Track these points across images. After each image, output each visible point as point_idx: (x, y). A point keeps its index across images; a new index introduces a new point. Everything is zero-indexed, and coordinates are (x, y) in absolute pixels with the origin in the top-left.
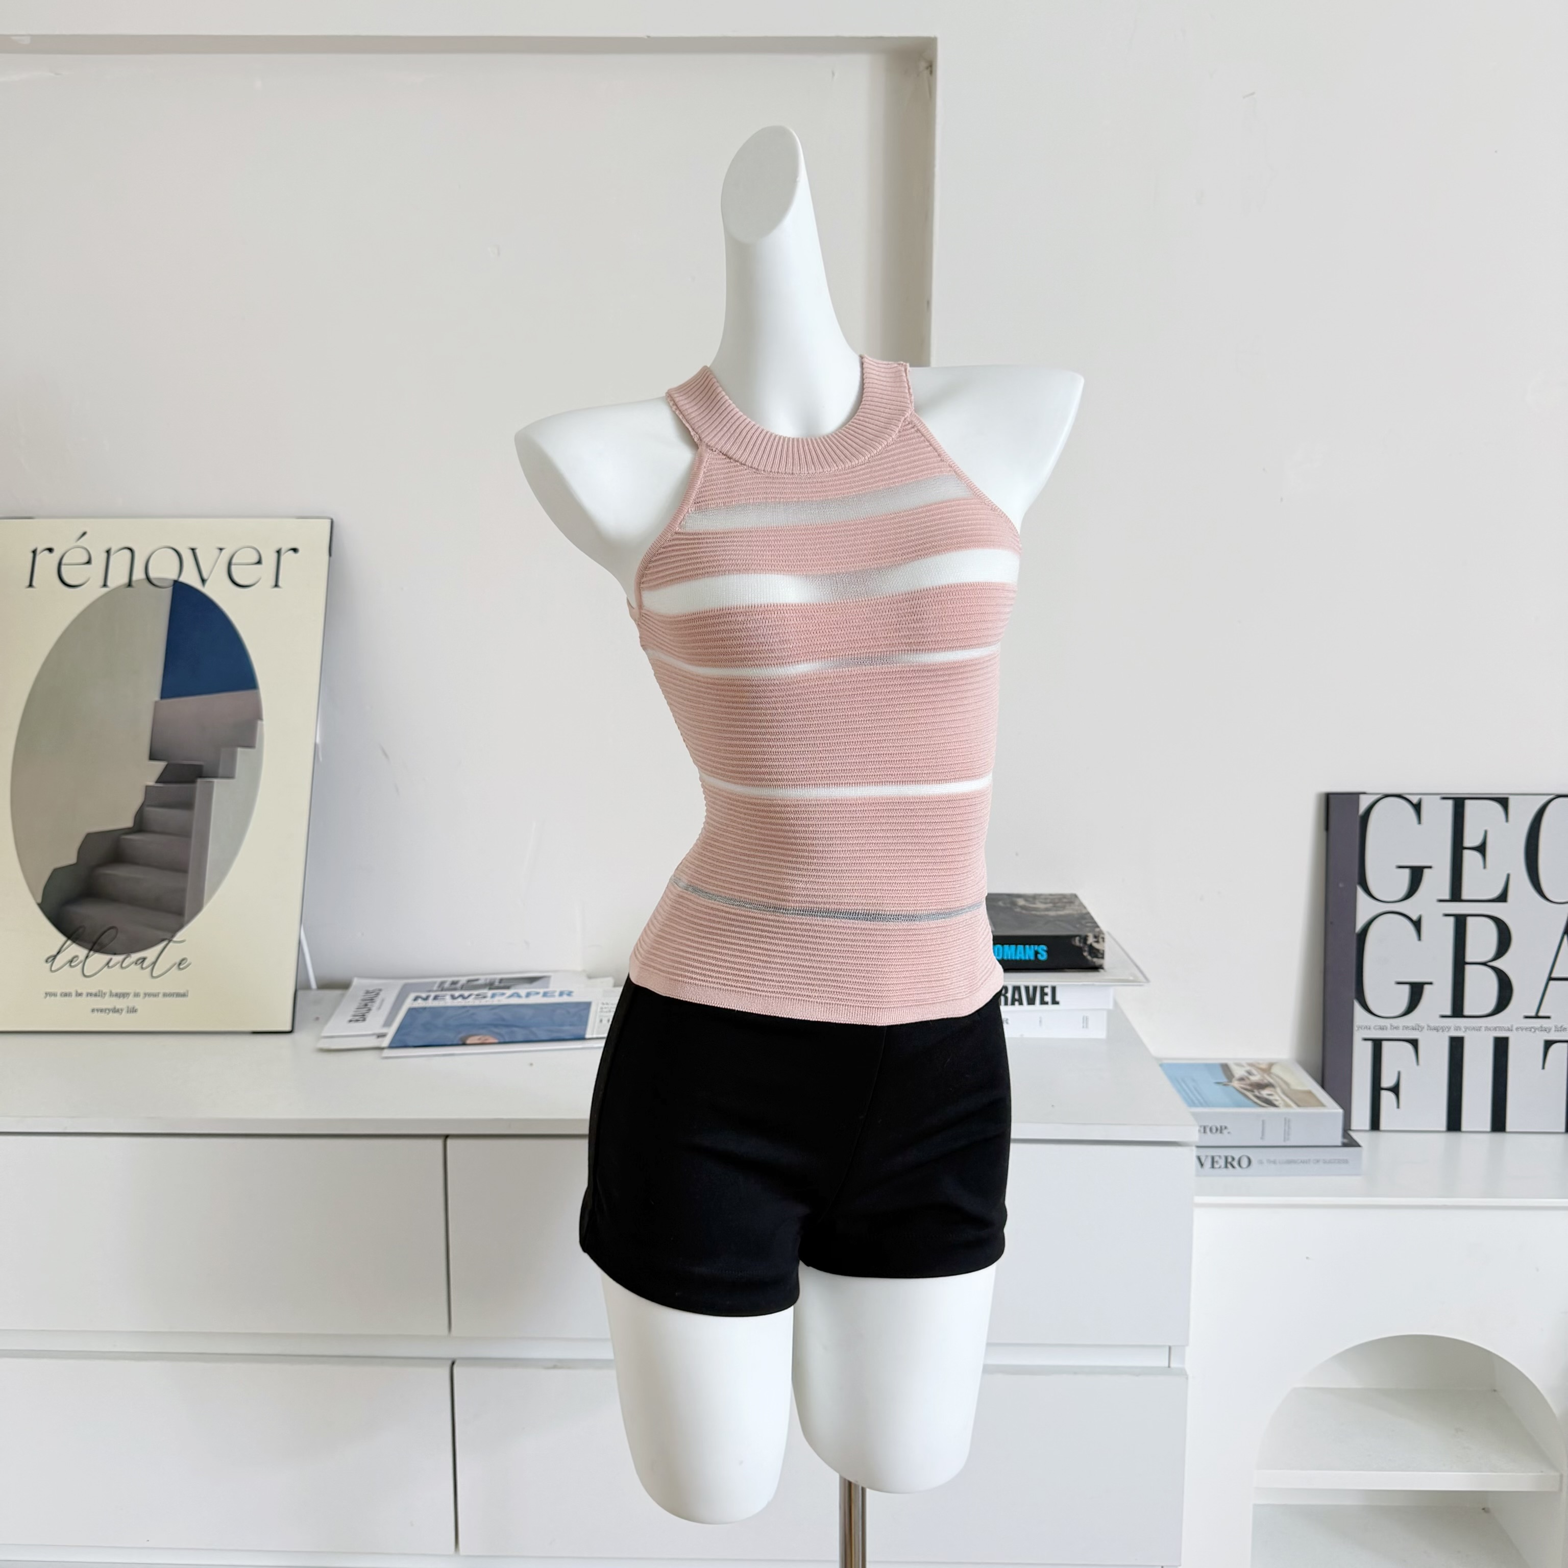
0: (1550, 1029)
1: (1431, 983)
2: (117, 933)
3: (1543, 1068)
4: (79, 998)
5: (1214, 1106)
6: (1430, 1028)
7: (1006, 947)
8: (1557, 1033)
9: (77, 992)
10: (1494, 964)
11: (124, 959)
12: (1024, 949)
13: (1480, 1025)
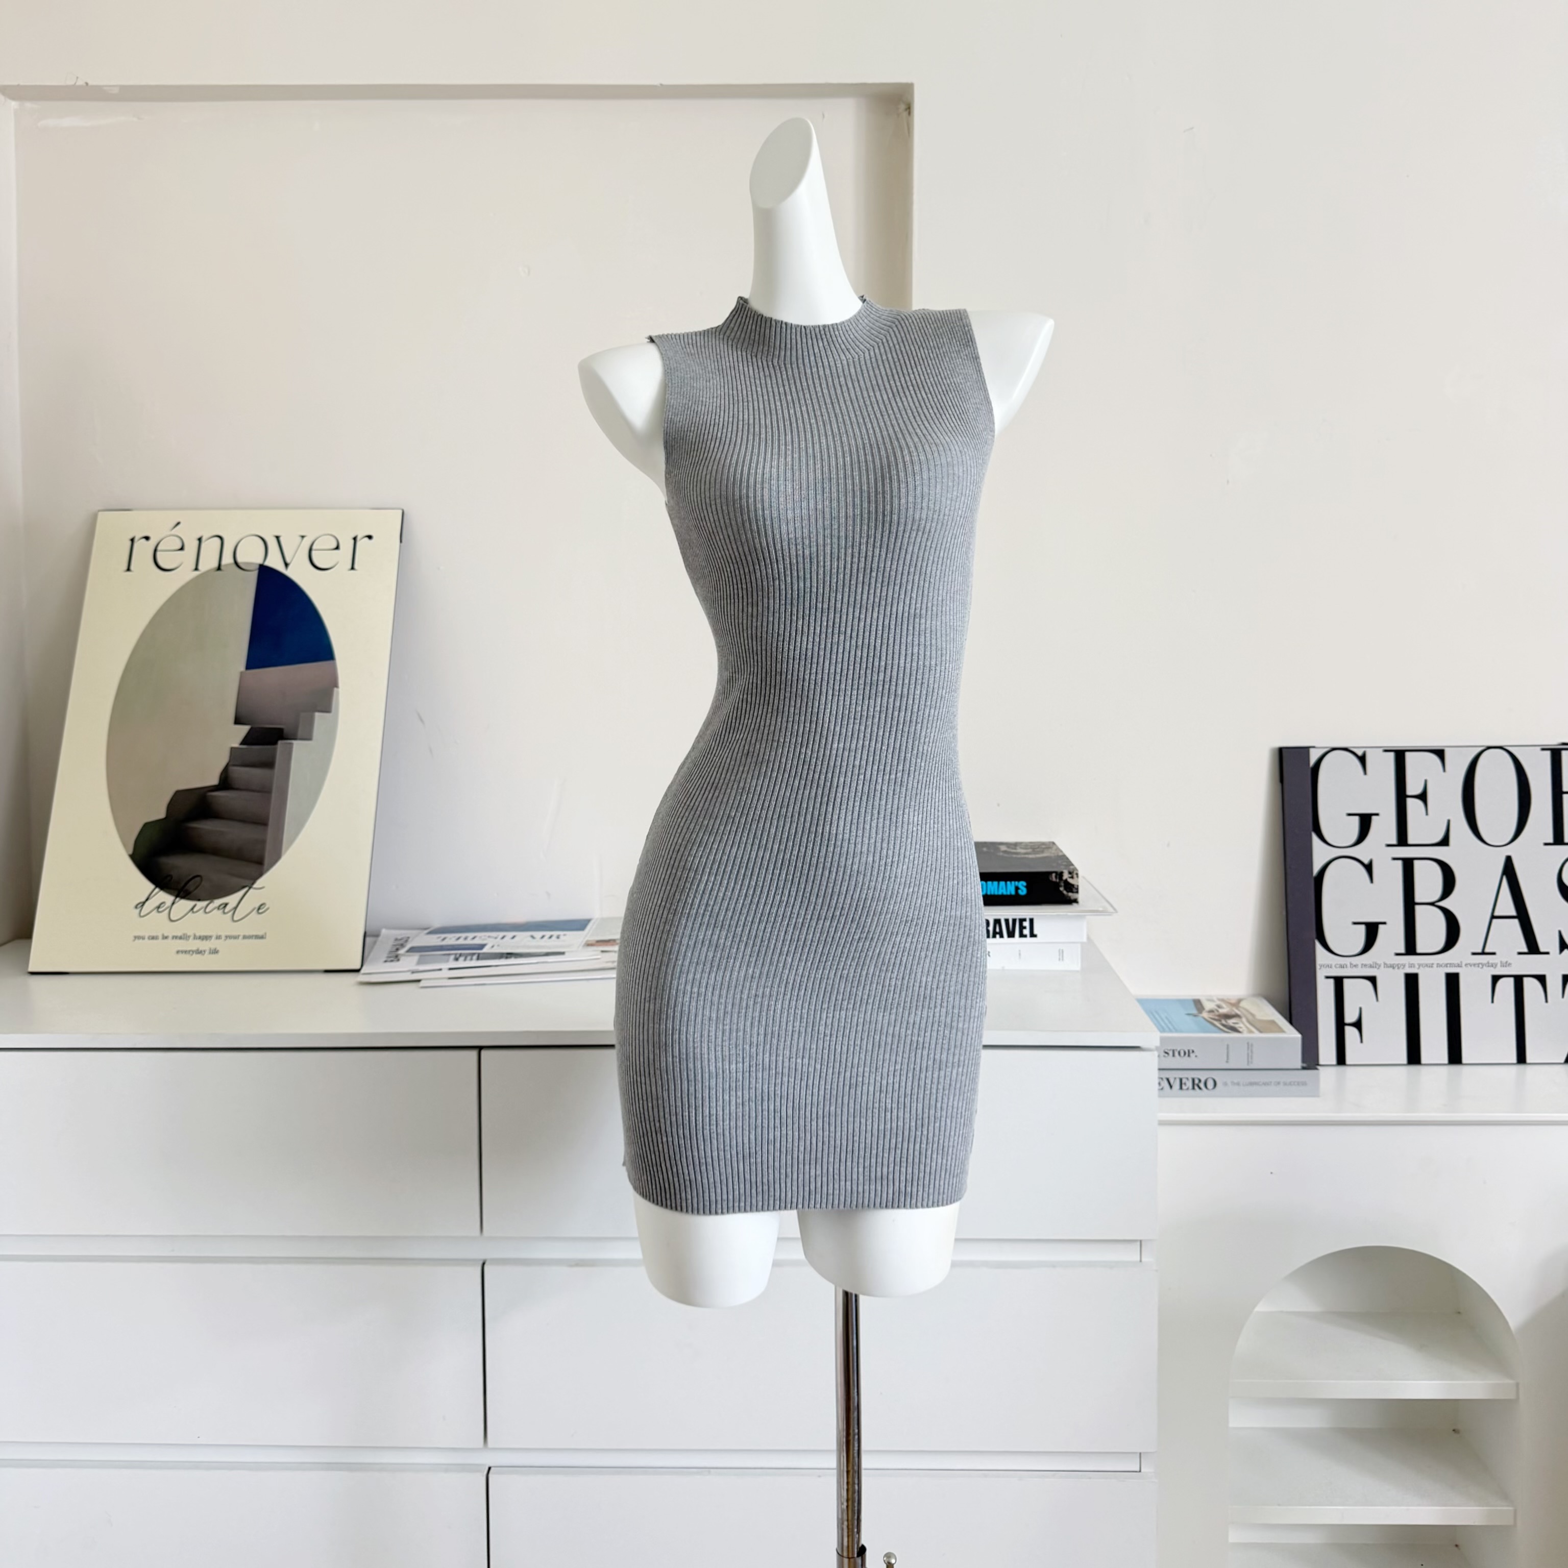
0: (1496, 965)
1: (1384, 923)
2: (201, 880)
3: (1493, 1002)
4: (165, 941)
5: (1181, 1031)
6: (1386, 965)
7: (989, 883)
8: (1505, 968)
9: (163, 935)
10: (1441, 904)
11: (208, 905)
12: (1006, 884)
13: (1431, 962)
